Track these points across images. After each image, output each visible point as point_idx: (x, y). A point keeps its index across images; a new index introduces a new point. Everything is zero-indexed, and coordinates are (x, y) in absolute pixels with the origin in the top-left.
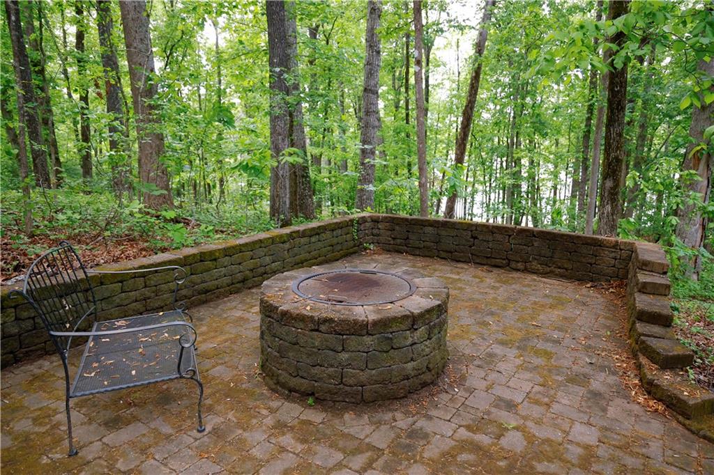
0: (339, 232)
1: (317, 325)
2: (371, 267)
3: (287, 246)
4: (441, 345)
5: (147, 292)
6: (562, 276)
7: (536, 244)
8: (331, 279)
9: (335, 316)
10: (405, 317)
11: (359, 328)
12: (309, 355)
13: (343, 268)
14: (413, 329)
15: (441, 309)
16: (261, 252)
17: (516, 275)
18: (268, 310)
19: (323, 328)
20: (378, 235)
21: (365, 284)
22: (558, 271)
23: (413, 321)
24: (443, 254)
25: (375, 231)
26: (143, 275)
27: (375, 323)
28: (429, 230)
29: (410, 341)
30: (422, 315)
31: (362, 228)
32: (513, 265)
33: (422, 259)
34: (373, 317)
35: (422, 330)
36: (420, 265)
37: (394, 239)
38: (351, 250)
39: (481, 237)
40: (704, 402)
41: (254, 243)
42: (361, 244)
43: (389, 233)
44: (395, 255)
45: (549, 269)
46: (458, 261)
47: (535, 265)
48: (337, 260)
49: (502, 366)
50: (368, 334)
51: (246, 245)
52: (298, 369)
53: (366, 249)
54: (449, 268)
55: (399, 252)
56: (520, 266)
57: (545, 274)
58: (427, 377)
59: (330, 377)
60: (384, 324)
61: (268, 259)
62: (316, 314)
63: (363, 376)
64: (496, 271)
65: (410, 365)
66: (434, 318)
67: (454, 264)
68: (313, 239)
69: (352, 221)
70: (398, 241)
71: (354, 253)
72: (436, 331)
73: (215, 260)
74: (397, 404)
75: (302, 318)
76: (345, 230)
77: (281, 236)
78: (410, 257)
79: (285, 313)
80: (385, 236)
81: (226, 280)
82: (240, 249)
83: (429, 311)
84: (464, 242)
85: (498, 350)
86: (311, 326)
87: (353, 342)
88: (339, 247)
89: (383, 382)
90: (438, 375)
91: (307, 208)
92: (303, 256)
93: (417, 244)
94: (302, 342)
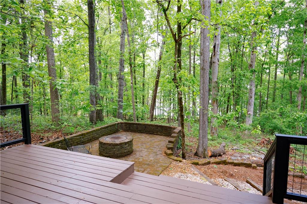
0: (112, 127)
1: (110, 144)
2: (119, 135)
3: (100, 131)
4: (131, 148)
5: (72, 142)
6: (164, 135)
7: (159, 128)
8: (112, 138)
9: (113, 143)
10: (124, 143)
11: (117, 145)
12: (109, 150)
13: (114, 135)
14: (126, 144)
15: (131, 141)
16: (94, 133)
17: (155, 136)
18: (101, 143)
19: (111, 145)
20: (122, 127)
21: (118, 138)
22: (163, 134)
23: (126, 143)
24: (138, 131)
25: (122, 126)
26: (72, 139)
27: (119, 144)
28: (135, 125)
29: (125, 147)
30: (127, 142)
31: (118, 125)
32: (154, 133)
33: (133, 133)
34: (119, 143)
35: (127, 145)
36: (132, 134)
37: (127, 128)
38: (116, 131)
39: (147, 127)
40: (171, 153)
41: (93, 131)
42: (118, 129)
43: (125, 126)
44: (127, 132)
45: (162, 134)
46: (142, 133)
47: (159, 133)
48: (112, 134)
49: (143, 152)
50: (118, 145)
51: (91, 131)
52: (107, 152)
53: (119, 131)
54: (139, 135)
55: (128, 131)
56: (156, 133)
57: (161, 135)
58: (129, 153)
59: (112, 153)
60: (121, 144)
61: (96, 135)
62: (110, 143)
63: (118, 153)
64: (150, 135)
65: (125, 151)
66: (130, 143)
67: (141, 134)
68: (106, 129)
69: (115, 124)
70: (128, 128)
71: (117, 132)
72: (130, 145)
73: (85, 135)
74: (123, 157)
75: (107, 144)
76: (114, 126)
77: (99, 129)
78: (131, 133)
79: (104, 143)
80: (124, 127)
81: (87, 140)
82: (90, 132)
83: (128, 142)
84: (143, 128)
85: (143, 149)
86: (109, 145)
87: (116, 147)
88: (112, 131)
89: (121, 154)
90: (131, 153)
91: (100, 117)
92: (104, 133)
93: (132, 129)
94: (107, 148)
